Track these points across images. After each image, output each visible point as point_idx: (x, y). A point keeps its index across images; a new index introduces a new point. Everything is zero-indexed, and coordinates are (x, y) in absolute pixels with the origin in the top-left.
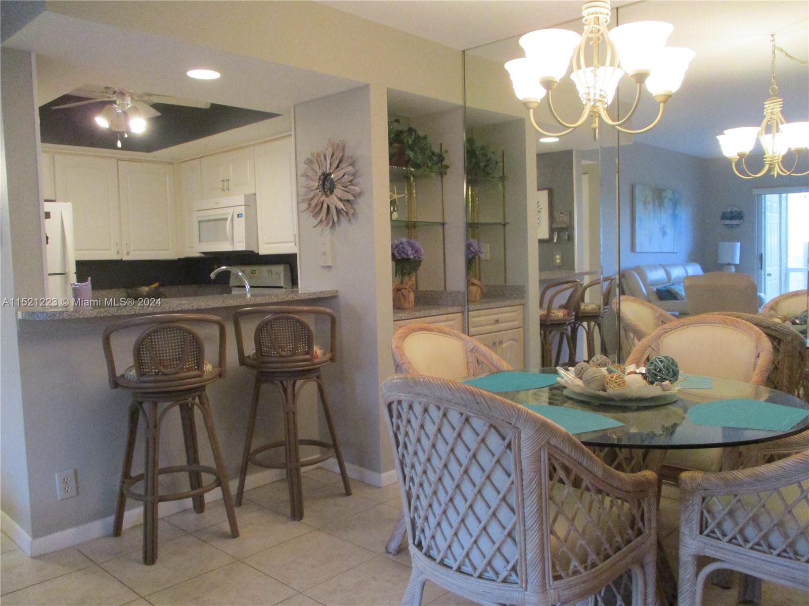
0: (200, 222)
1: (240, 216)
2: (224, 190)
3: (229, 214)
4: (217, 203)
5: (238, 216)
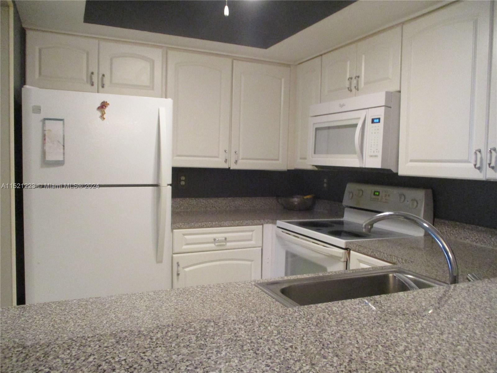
0: (317, 129)
1: (375, 121)
2: (351, 91)
3: (359, 118)
4: (342, 106)
5: (373, 121)
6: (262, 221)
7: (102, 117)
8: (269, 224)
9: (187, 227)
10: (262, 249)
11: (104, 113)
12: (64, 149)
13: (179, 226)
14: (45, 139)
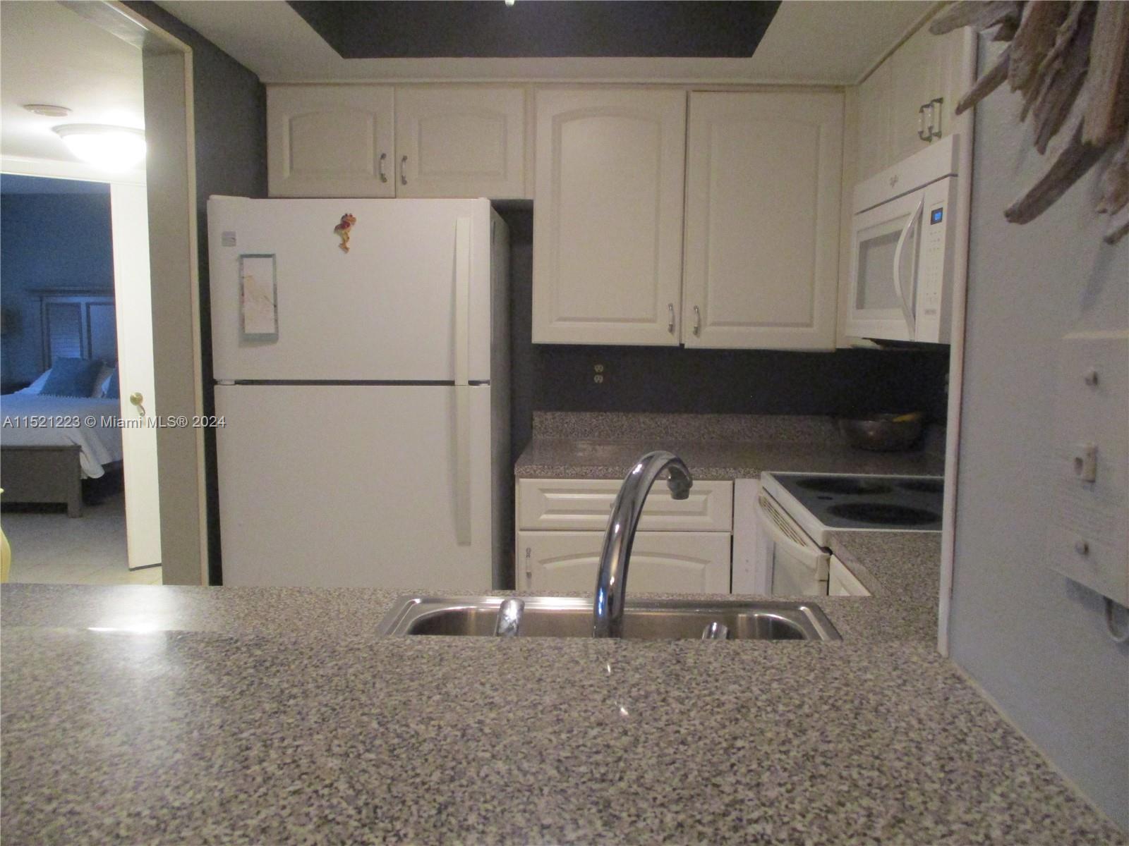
0: (862, 246)
1: (936, 218)
4: (894, 183)
5: (933, 218)
6: (732, 471)
7: (344, 247)
8: (750, 478)
9: (549, 473)
10: (732, 537)
11: (345, 238)
12: (276, 312)
13: (532, 472)
14: (243, 295)
